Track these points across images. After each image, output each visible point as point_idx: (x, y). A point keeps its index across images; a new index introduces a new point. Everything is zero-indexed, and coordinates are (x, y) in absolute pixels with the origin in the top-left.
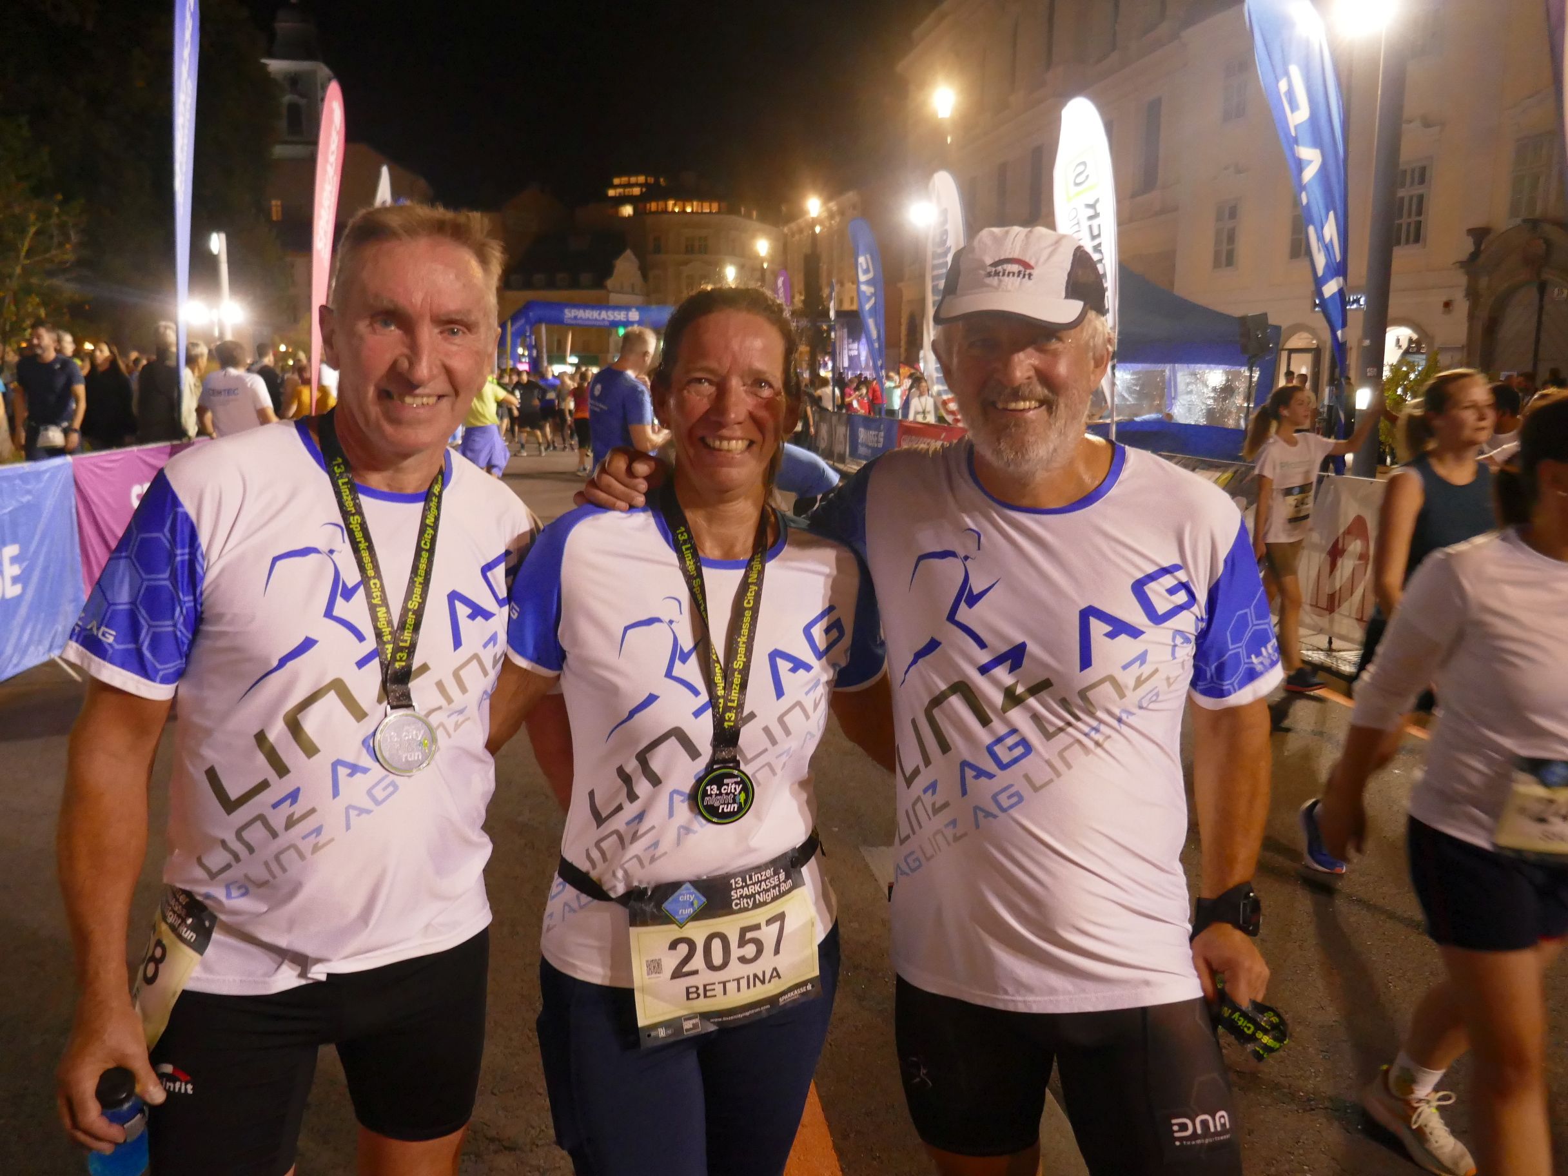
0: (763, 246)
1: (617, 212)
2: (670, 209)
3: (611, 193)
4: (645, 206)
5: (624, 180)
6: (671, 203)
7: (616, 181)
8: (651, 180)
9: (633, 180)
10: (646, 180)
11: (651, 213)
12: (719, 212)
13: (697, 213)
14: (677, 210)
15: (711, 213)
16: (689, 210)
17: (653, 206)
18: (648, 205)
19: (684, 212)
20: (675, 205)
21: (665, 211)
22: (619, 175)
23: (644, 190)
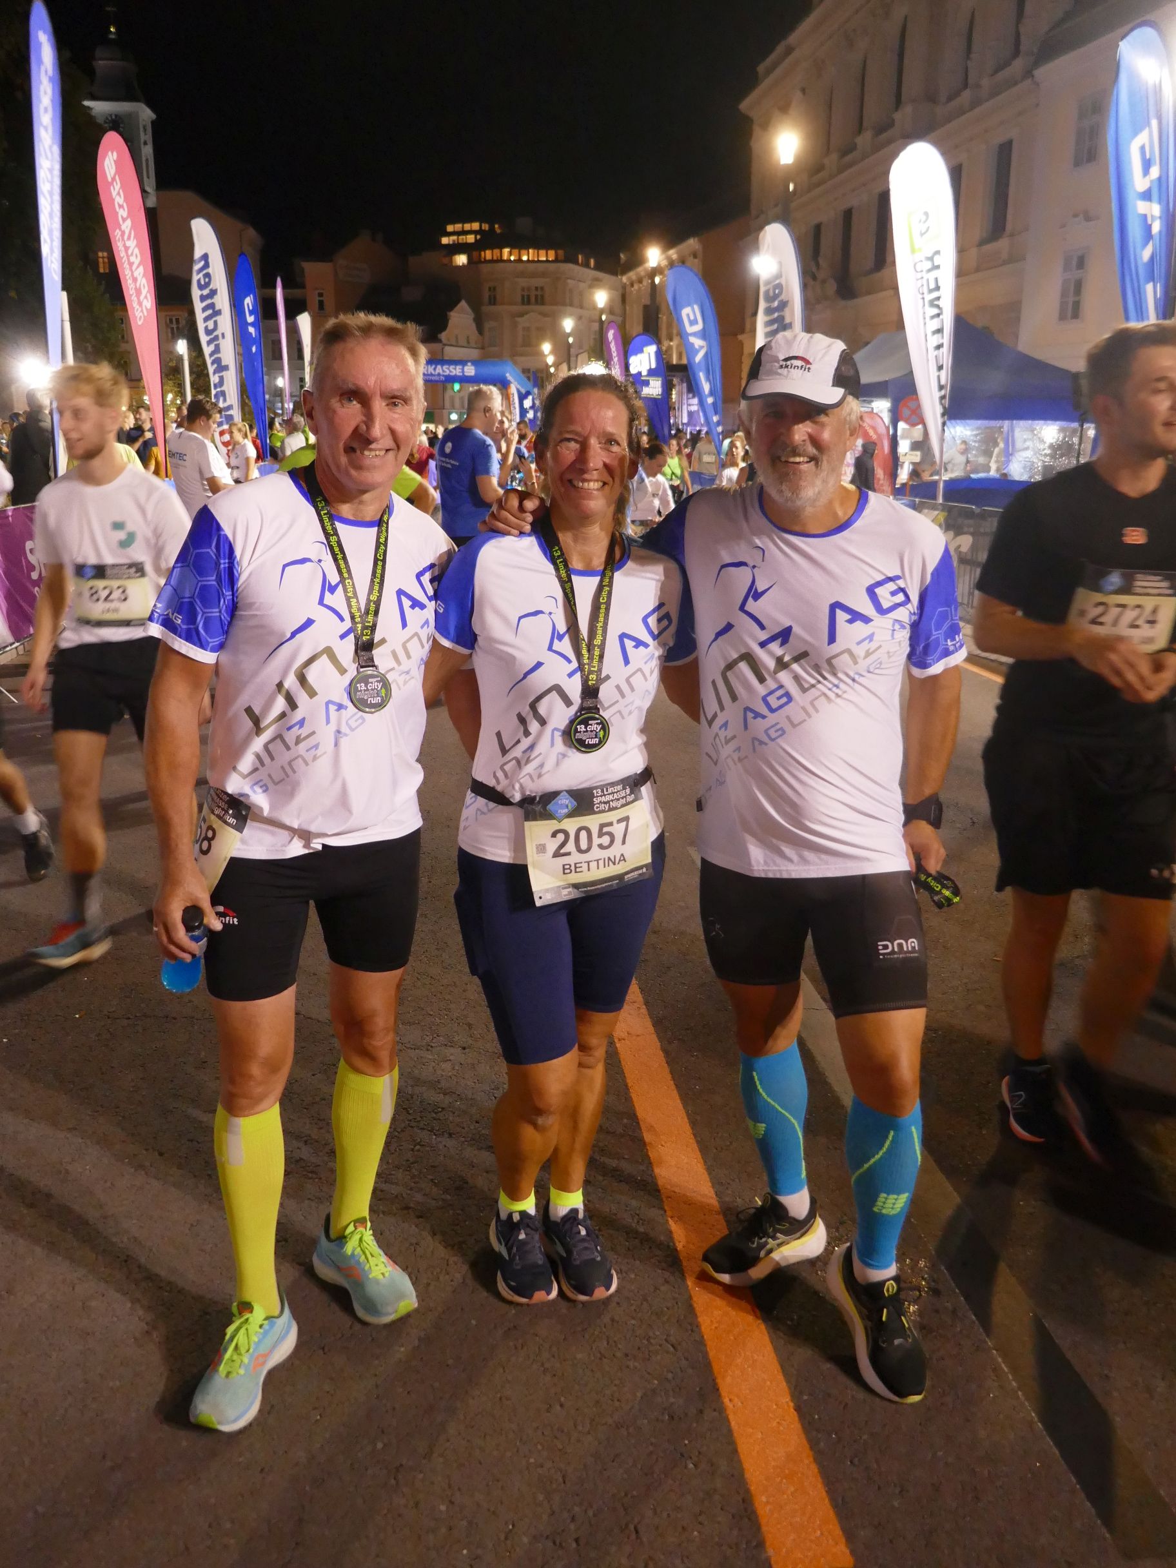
0: (601, 298)
1: (451, 261)
2: (505, 257)
3: (445, 240)
4: (480, 255)
5: (458, 227)
6: (506, 251)
7: (450, 228)
8: (486, 227)
9: (467, 227)
10: (481, 226)
11: (486, 261)
12: (556, 261)
13: (533, 261)
14: (512, 258)
15: (547, 261)
16: (525, 258)
17: (488, 254)
18: (483, 253)
19: (519, 260)
20: (510, 254)
21: (501, 260)
22: (453, 222)
23: (478, 237)
